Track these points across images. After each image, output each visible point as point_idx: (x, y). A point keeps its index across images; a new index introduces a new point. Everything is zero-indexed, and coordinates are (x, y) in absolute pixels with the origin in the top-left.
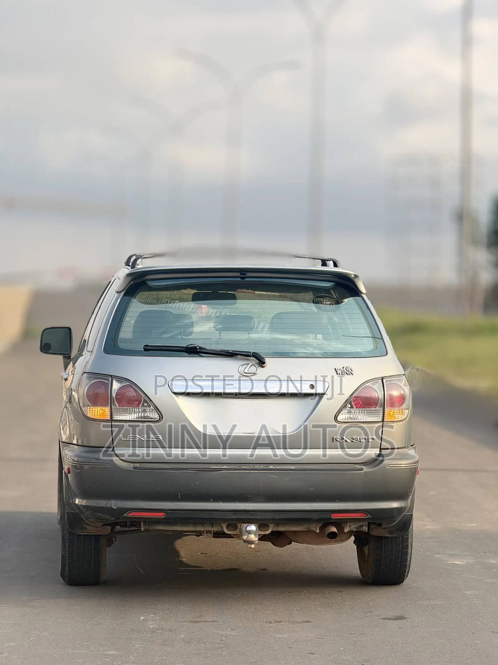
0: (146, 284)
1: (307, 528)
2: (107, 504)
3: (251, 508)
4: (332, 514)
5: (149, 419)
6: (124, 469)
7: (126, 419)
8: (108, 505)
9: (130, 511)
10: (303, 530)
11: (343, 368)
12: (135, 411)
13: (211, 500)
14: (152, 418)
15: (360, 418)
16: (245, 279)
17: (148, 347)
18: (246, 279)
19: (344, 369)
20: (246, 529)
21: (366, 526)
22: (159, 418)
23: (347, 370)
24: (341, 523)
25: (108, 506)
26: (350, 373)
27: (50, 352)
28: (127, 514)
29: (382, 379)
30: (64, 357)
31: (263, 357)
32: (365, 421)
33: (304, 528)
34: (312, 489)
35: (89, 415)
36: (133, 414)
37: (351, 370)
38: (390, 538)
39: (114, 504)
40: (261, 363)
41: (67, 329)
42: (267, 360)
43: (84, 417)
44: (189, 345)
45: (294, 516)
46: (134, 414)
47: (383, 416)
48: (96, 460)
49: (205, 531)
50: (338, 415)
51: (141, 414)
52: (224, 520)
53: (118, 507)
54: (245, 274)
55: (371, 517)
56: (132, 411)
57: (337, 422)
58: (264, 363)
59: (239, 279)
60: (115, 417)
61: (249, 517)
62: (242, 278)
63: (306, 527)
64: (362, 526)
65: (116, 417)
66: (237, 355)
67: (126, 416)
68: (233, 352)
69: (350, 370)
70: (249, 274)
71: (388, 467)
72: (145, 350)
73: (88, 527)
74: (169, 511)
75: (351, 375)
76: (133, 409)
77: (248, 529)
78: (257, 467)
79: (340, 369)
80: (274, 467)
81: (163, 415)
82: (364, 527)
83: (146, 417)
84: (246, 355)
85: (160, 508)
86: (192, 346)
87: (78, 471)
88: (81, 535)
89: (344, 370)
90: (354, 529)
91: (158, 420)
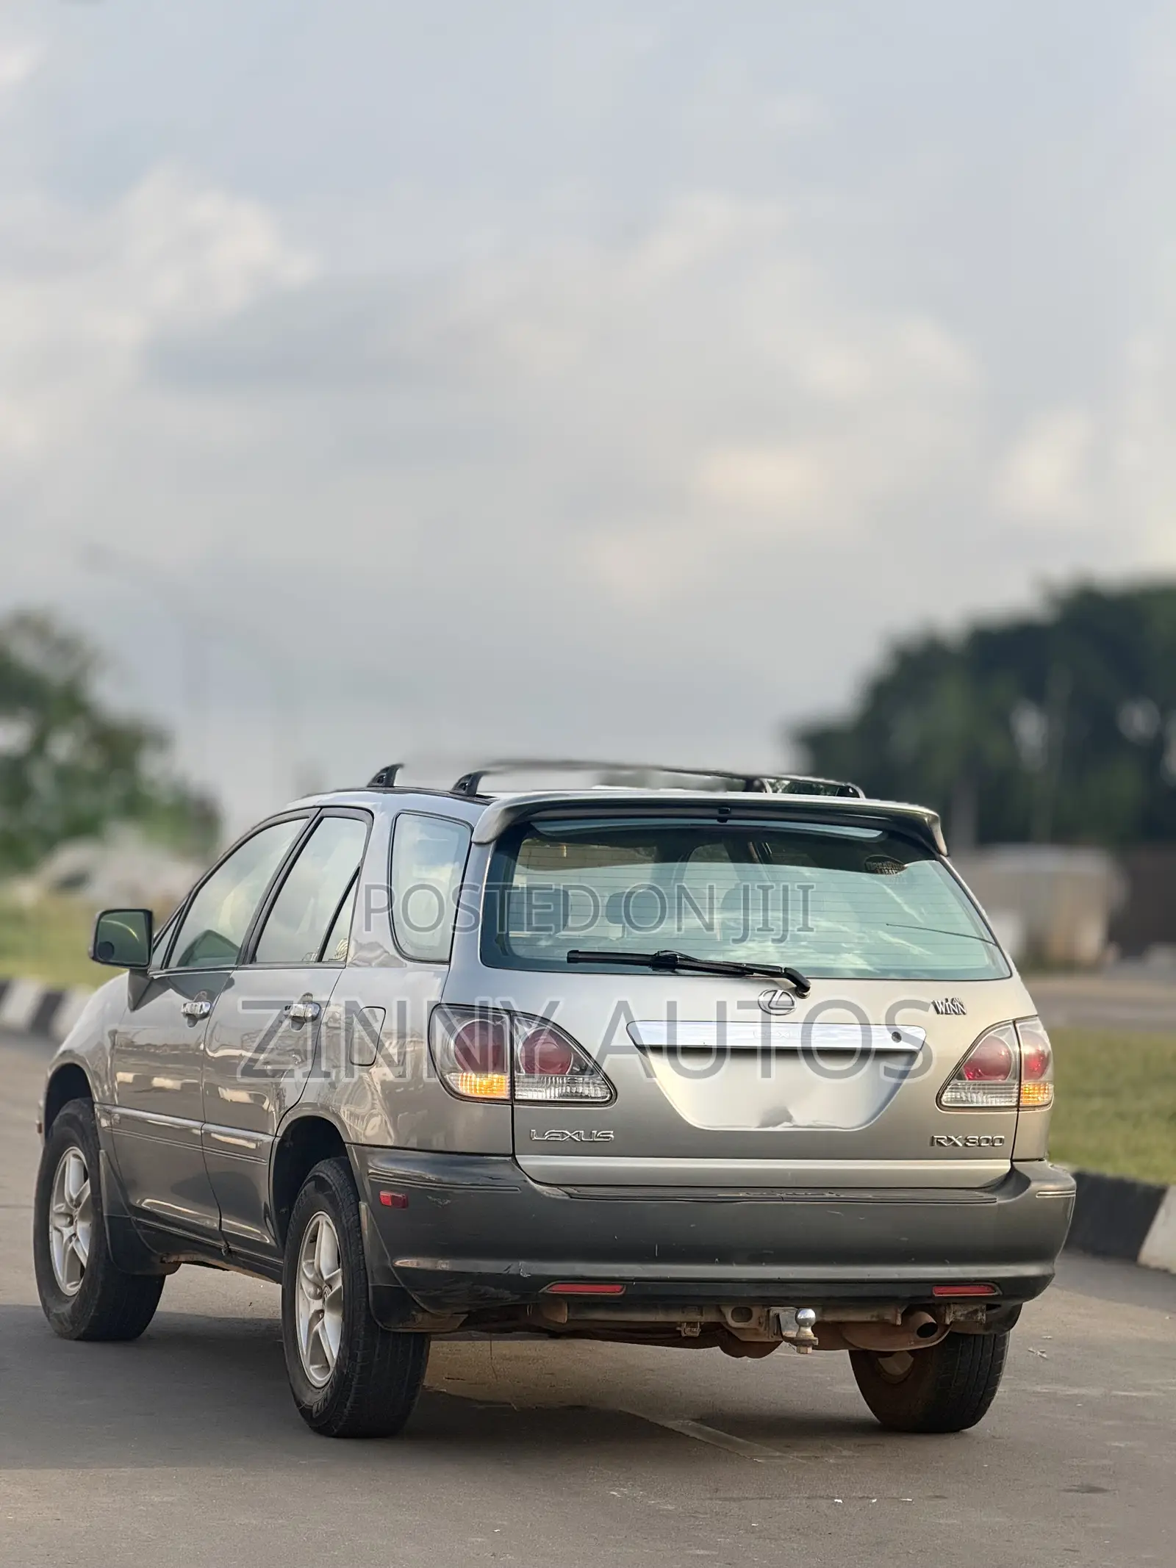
0: (533, 828)
1: (878, 1316)
2: (509, 1267)
3: (791, 1276)
4: (938, 1288)
5: (581, 1097)
6: (551, 1198)
7: (540, 1098)
8: (510, 1269)
9: (555, 1282)
10: (869, 1319)
11: (947, 1000)
12: (556, 1082)
13: (717, 1260)
14: (587, 1097)
15: (980, 1100)
16: (726, 821)
17: (578, 954)
18: (729, 822)
19: (949, 1003)
20: (796, 1316)
21: (982, 1311)
22: (609, 1096)
23: (954, 1006)
24: (940, 1305)
25: (512, 1271)
26: (960, 1011)
27: (111, 961)
28: (548, 1288)
29: (1014, 1022)
30: (132, 972)
31: (805, 976)
32: (985, 1105)
33: (873, 1317)
34: (905, 1239)
35: (463, 1089)
36: (553, 1088)
37: (962, 1006)
38: (973, 1338)
39: (525, 1268)
40: (801, 988)
41: (142, 914)
42: (813, 984)
43: (449, 1093)
44: (662, 952)
45: (865, 1291)
46: (555, 1087)
47: (1019, 1097)
48: (491, 1180)
49: (684, 1322)
50: (943, 1093)
51: (566, 1089)
52: (730, 1300)
53: (532, 1273)
54: (728, 812)
55: (1001, 1293)
56: (552, 1082)
57: (939, 1104)
58: (807, 989)
59: (715, 822)
60: (519, 1093)
61: (784, 1294)
62: (721, 820)
63: (875, 1313)
64: (976, 1312)
65: (521, 1095)
66: (752, 971)
67: (540, 1091)
68: (748, 967)
69: (959, 1005)
70: (735, 813)
71: (1039, 1195)
72: (570, 960)
73: (420, 1317)
74: (633, 1281)
75: (963, 1015)
76: (554, 1078)
77: (800, 1316)
78: (801, 1194)
79: (942, 1003)
80: (834, 1196)
81: (618, 1091)
82: (980, 1314)
83: (577, 1095)
84: (770, 973)
85: (617, 1275)
86: (668, 953)
87: (446, 1203)
88: (400, 1333)
89: (949, 1005)
90: (962, 1318)
91: (608, 1101)
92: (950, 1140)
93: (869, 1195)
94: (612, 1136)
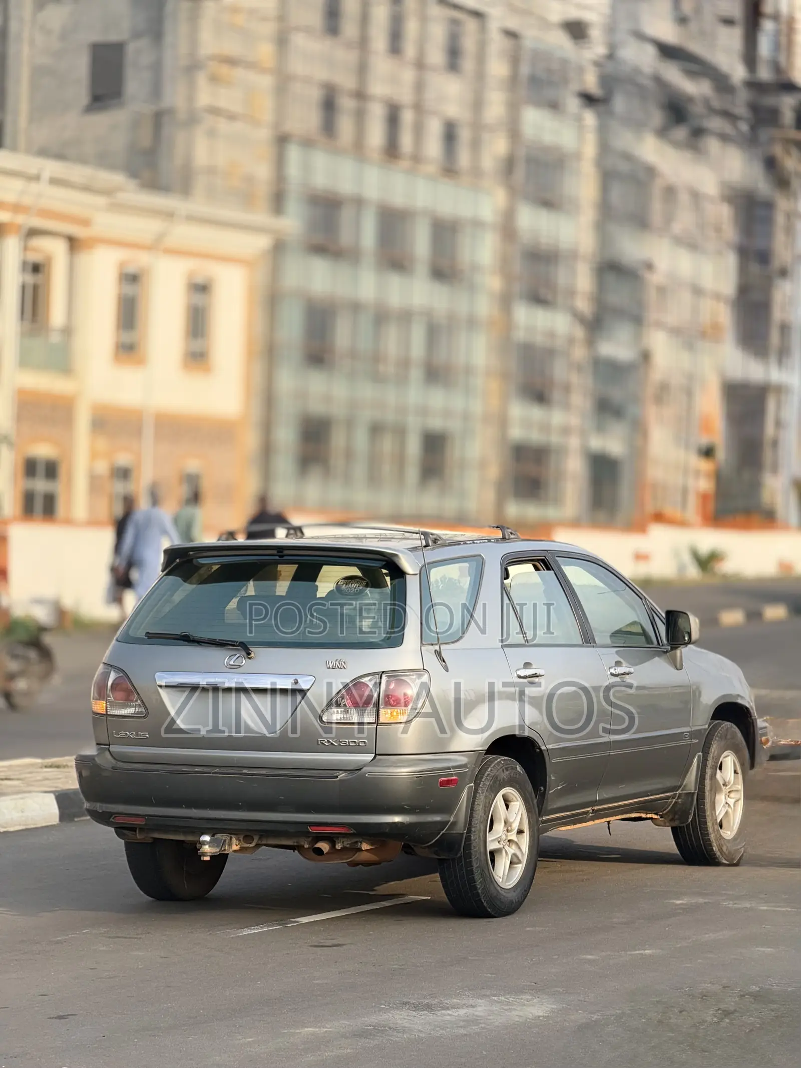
1: (297, 842)
4: (311, 827)
7: (118, 714)
8: (95, 807)
9: (115, 815)
11: (335, 660)
13: (184, 806)
16: (283, 557)
17: (149, 634)
18: (285, 557)
22: (145, 713)
23: (339, 663)
26: (342, 667)
28: (113, 819)
29: (380, 674)
31: (251, 646)
33: (294, 842)
34: (283, 798)
37: (344, 664)
39: (100, 807)
40: (249, 654)
42: (254, 650)
53: (103, 810)
54: (282, 552)
55: (355, 832)
59: (278, 558)
62: (280, 556)
63: (295, 840)
65: (110, 712)
67: (118, 710)
68: (220, 641)
69: (342, 664)
70: (286, 552)
74: (146, 816)
75: (343, 669)
79: (332, 662)
81: (149, 711)
84: (233, 645)
85: (139, 813)
86: (185, 633)
89: (336, 663)
90: (348, 846)
91: (144, 717)
92: (329, 742)
93: (264, 772)
94: (148, 736)
